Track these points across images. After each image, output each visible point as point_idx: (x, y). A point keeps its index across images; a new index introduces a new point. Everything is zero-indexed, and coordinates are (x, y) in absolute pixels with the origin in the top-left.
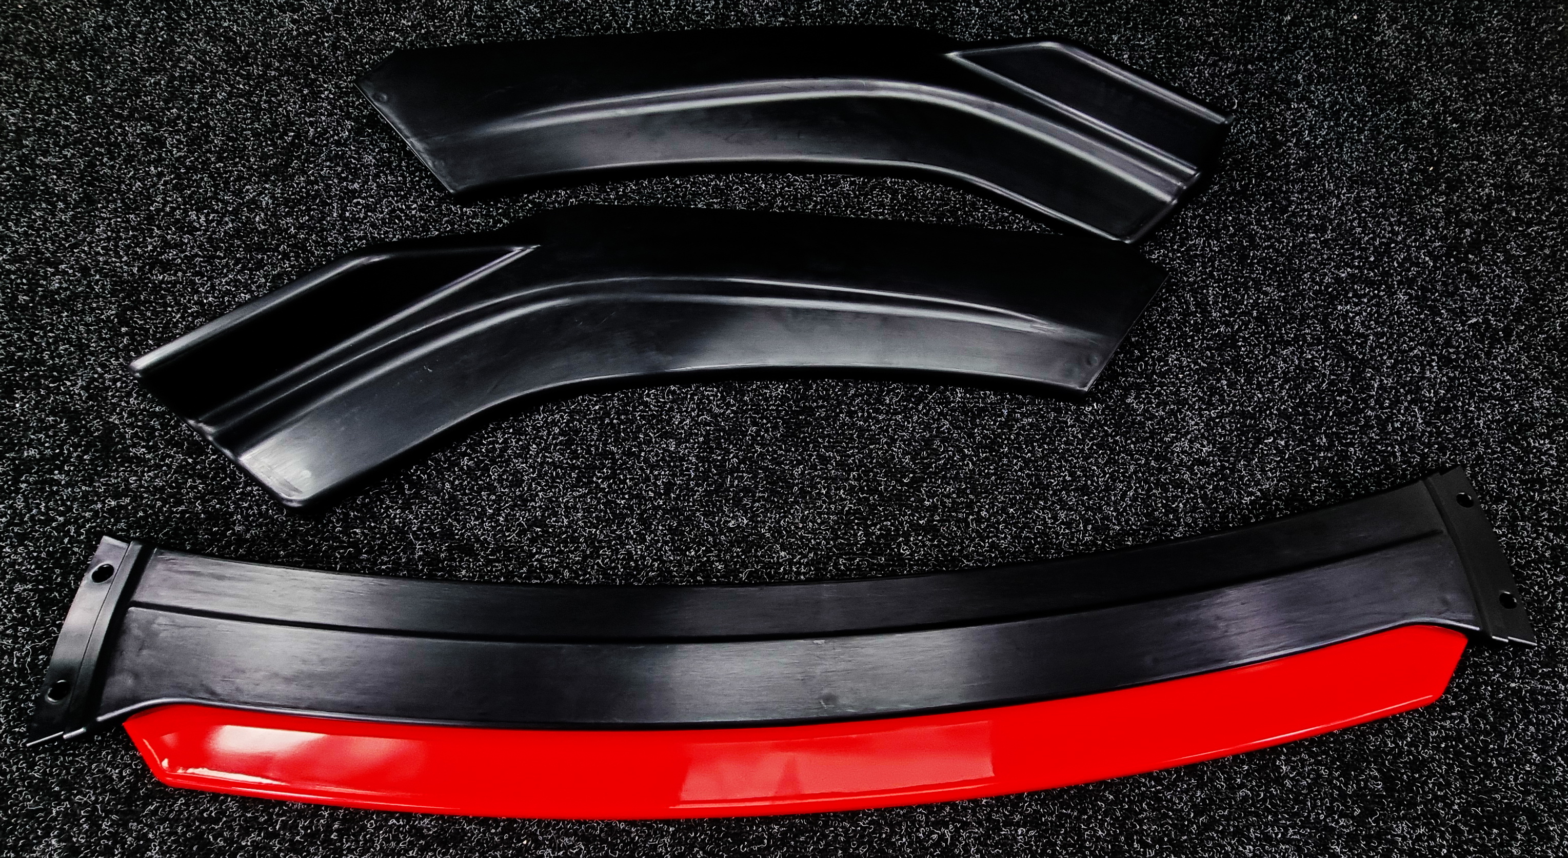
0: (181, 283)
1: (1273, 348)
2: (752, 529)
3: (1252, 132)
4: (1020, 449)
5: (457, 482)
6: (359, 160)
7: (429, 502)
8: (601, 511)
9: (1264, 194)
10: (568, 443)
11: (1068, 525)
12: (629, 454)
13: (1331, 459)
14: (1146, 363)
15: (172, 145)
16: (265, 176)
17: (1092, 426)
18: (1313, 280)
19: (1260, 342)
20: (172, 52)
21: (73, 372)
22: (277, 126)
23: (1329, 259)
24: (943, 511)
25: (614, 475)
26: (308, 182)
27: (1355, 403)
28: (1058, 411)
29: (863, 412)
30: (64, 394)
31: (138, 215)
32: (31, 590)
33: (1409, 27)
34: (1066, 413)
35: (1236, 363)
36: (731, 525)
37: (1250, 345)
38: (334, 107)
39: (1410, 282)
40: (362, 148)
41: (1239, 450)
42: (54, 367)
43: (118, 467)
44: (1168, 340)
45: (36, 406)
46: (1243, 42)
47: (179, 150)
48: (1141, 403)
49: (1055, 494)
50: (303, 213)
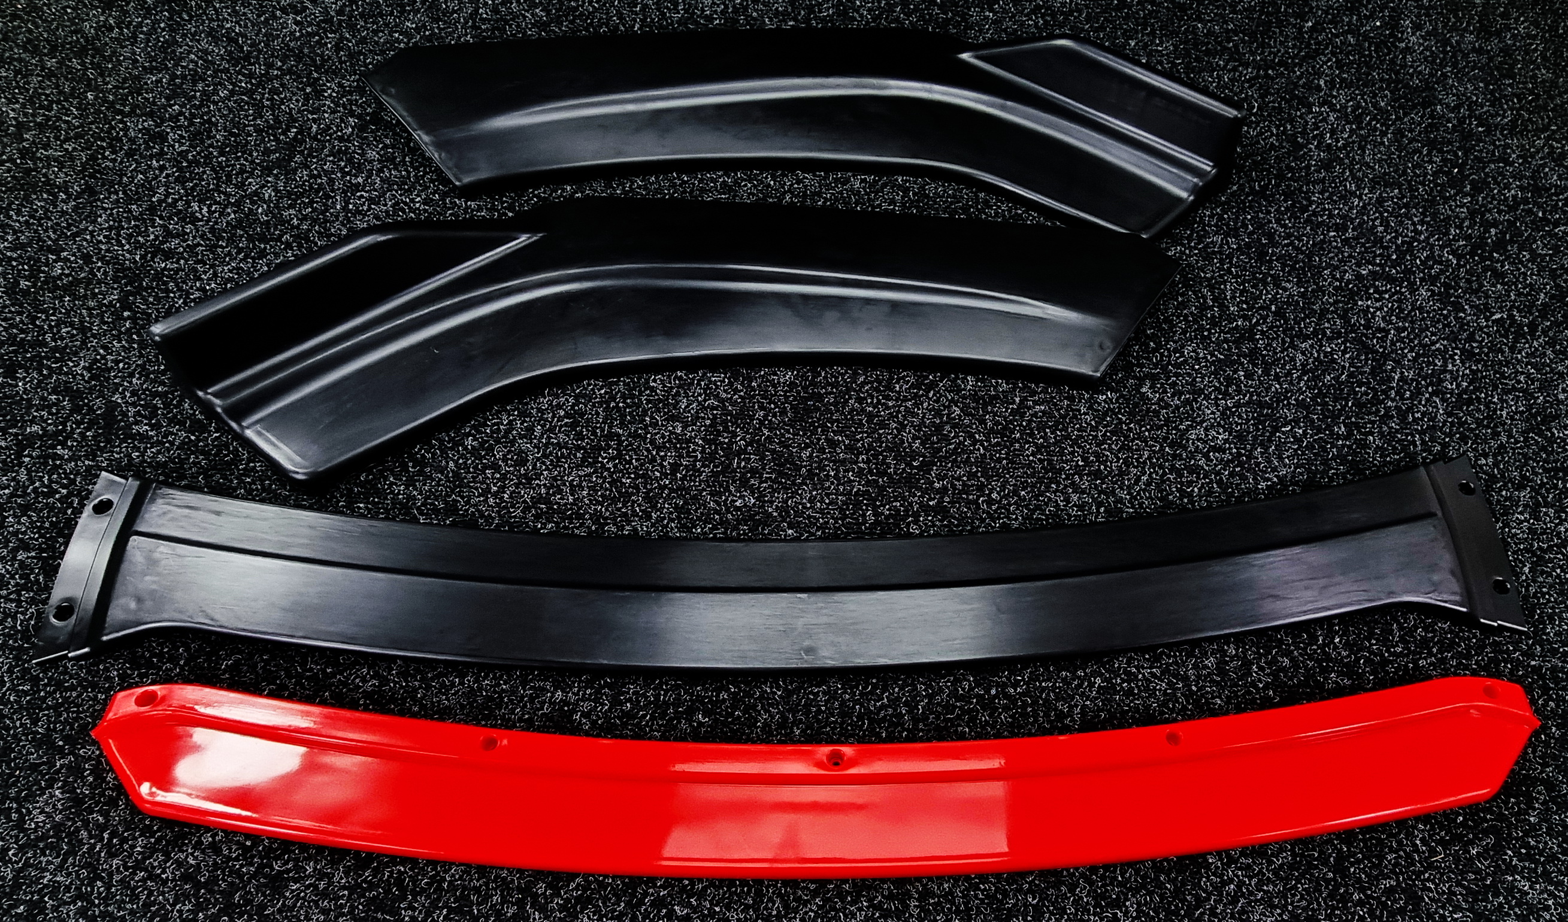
0: (183, 270)
1: (1292, 342)
2: (759, 508)
3: (1272, 134)
4: (1032, 435)
5: (461, 461)
6: (363, 155)
7: (433, 480)
8: (606, 489)
9: (1284, 193)
10: (573, 425)
11: (1081, 507)
12: (635, 436)
13: (1350, 447)
14: (1162, 355)
15: (173, 140)
16: (267, 171)
17: (1105, 414)
18: (1334, 277)
19: (1279, 336)
20: (174, 52)
21: (76, 354)
22: (280, 122)
23: (1350, 256)
24: (954, 494)
25: (620, 456)
26: (311, 176)
27: (1375, 394)
28: (1071, 398)
29: (872, 399)
30: (66, 374)
31: (141, 206)
32: (33, 558)
33: (1433, 33)
34: (1080, 401)
35: (1253, 355)
36: (737, 504)
37: (1268, 338)
38: (337, 105)
39: (1433, 280)
40: (365, 143)
41: (1255, 438)
42: (55, 349)
43: (121, 443)
44: (1184, 332)
45: (38, 385)
46: (1263, 48)
47: (182, 144)
48: (1156, 392)
49: (1067, 478)
50: (306, 205)
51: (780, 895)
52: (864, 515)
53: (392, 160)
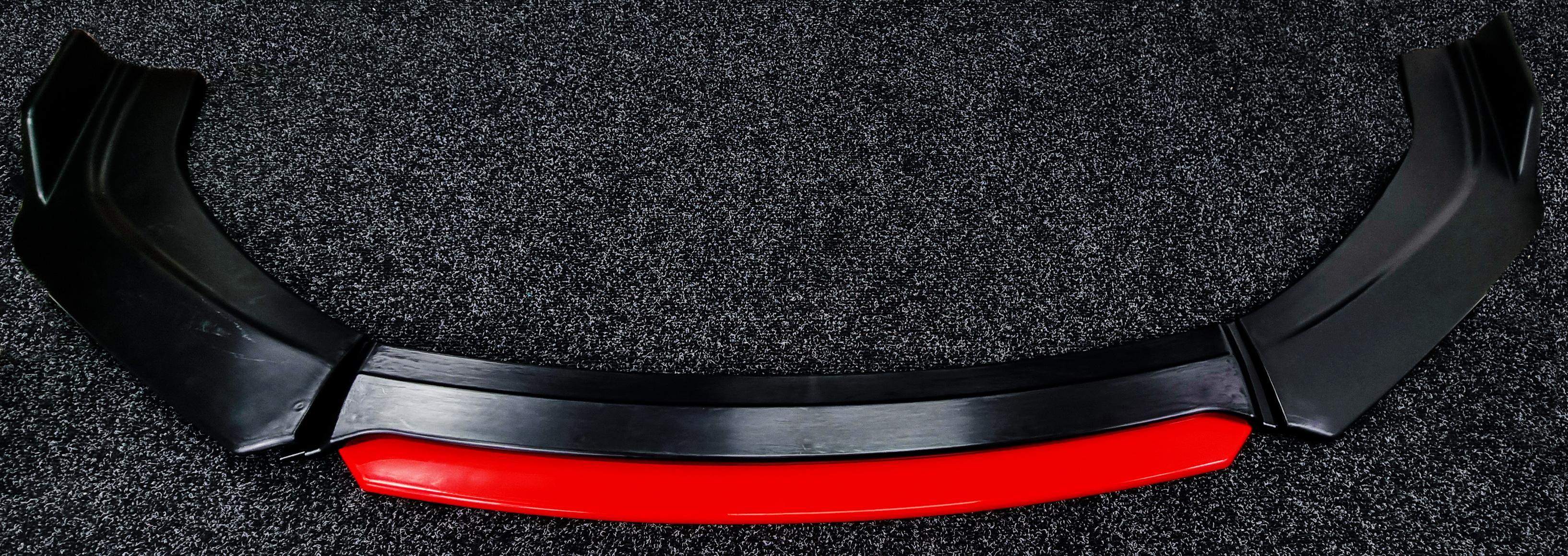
1: (1136, 191)
4: (976, 252)
8: (708, 294)
9: (1126, 105)
10: (686, 258)
11: (1009, 293)
12: (725, 262)
13: (1175, 251)
14: (1055, 202)
16: (484, 115)
17: (1022, 238)
18: (1160, 153)
19: (1128, 188)
20: (421, 47)
23: (1170, 140)
25: (716, 274)
26: (512, 117)
27: (1190, 220)
35: (1113, 199)
37: (1121, 189)
38: (527, 75)
39: (1222, 152)
41: (1116, 248)
44: (1068, 188)
47: (428, 102)
48: (1053, 224)
49: (1000, 276)
50: (510, 135)
51: (830, 530)
52: (872, 304)
53: (564, 106)
